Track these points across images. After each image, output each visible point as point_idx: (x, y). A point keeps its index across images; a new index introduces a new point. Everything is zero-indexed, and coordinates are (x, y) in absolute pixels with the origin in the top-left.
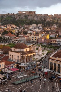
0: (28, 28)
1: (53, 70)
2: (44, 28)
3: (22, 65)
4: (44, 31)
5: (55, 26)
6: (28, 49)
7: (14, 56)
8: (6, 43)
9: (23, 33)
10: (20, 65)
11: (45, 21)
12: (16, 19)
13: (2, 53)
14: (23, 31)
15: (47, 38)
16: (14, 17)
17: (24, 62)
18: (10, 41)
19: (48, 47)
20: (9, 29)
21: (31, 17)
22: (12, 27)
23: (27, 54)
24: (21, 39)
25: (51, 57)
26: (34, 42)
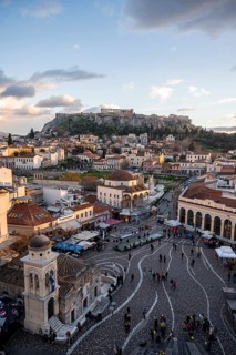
1: (186, 222)
2: (151, 142)
3: (125, 212)
4: (152, 148)
5: (170, 138)
8: (83, 170)
9: (112, 151)
10: (120, 213)
12: (96, 123)
13: (82, 190)
14: (111, 146)
15: (160, 160)
16: (92, 119)
17: (128, 207)
18: (90, 165)
19: (164, 179)
20: (84, 143)
21: (126, 120)
22: (89, 140)
23: (134, 192)
24: (111, 162)
26: (135, 168)
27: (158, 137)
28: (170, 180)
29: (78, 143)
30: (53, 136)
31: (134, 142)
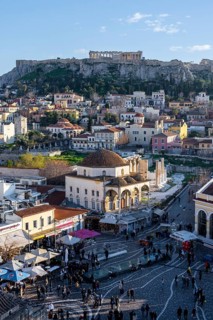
0: (117, 103)
1: (208, 235)
2: (170, 104)
4: (170, 114)
5: (203, 98)
6: (127, 170)
7: (82, 191)
8: (54, 150)
9: (105, 119)
10: (101, 221)
11: (172, 81)
12: (81, 75)
13: (43, 182)
14: (104, 112)
15: (181, 134)
16: (74, 69)
18: (66, 143)
19: (187, 164)
20: (60, 107)
21: (130, 69)
22: (69, 102)
23: (123, 185)
24: (99, 137)
25: (199, 192)
26: (140, 147)
27: (181, 94)
28: (195, 165)
30: (11, 96)
31: (142, 104)
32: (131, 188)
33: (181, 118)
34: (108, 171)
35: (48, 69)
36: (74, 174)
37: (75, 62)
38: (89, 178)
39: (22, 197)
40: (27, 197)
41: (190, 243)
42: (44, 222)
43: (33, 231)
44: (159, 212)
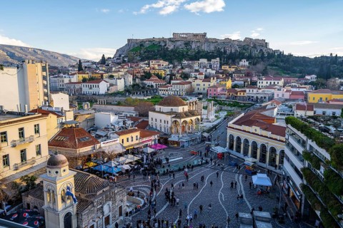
0: (190, 67)
1: (234, 149)
2: (223, 67)
3: (174, 138)
4: (222, 73)
5: (244, 63)
6: (186, 108)
7: (158, 121)
8: (147, 96)
9: (180, 76)
10: (169, 139)
11: (225, 52)
12: (167, 48)
13: (136, 115)
14: (180, 72)
15: (227, 86)
16: (163, 44)
17: (177, 133)
18: (155, 91)
19: (229, 105)
20: (154, 69)
21: (198, 44)
22: (159, 65)
23: (183, 117)
24: (175, 88)
25: (230, 124)
26: (201, 94)
27: (230, 61)
28: (234, 106)
29: (147, 68)
30: (124, 61)
31: (205, 67)
32: (188, 119)
33: (229, 75)
34: (175, 109)
35: (147, 44)
36: (154, 111)
37: (164, 40)
38: (163, 113)
39: (121, 124)
40: (124, 123)
41: (223, 154)
42: (133, 139)
43: (126, 144)
44: (206, 135)
